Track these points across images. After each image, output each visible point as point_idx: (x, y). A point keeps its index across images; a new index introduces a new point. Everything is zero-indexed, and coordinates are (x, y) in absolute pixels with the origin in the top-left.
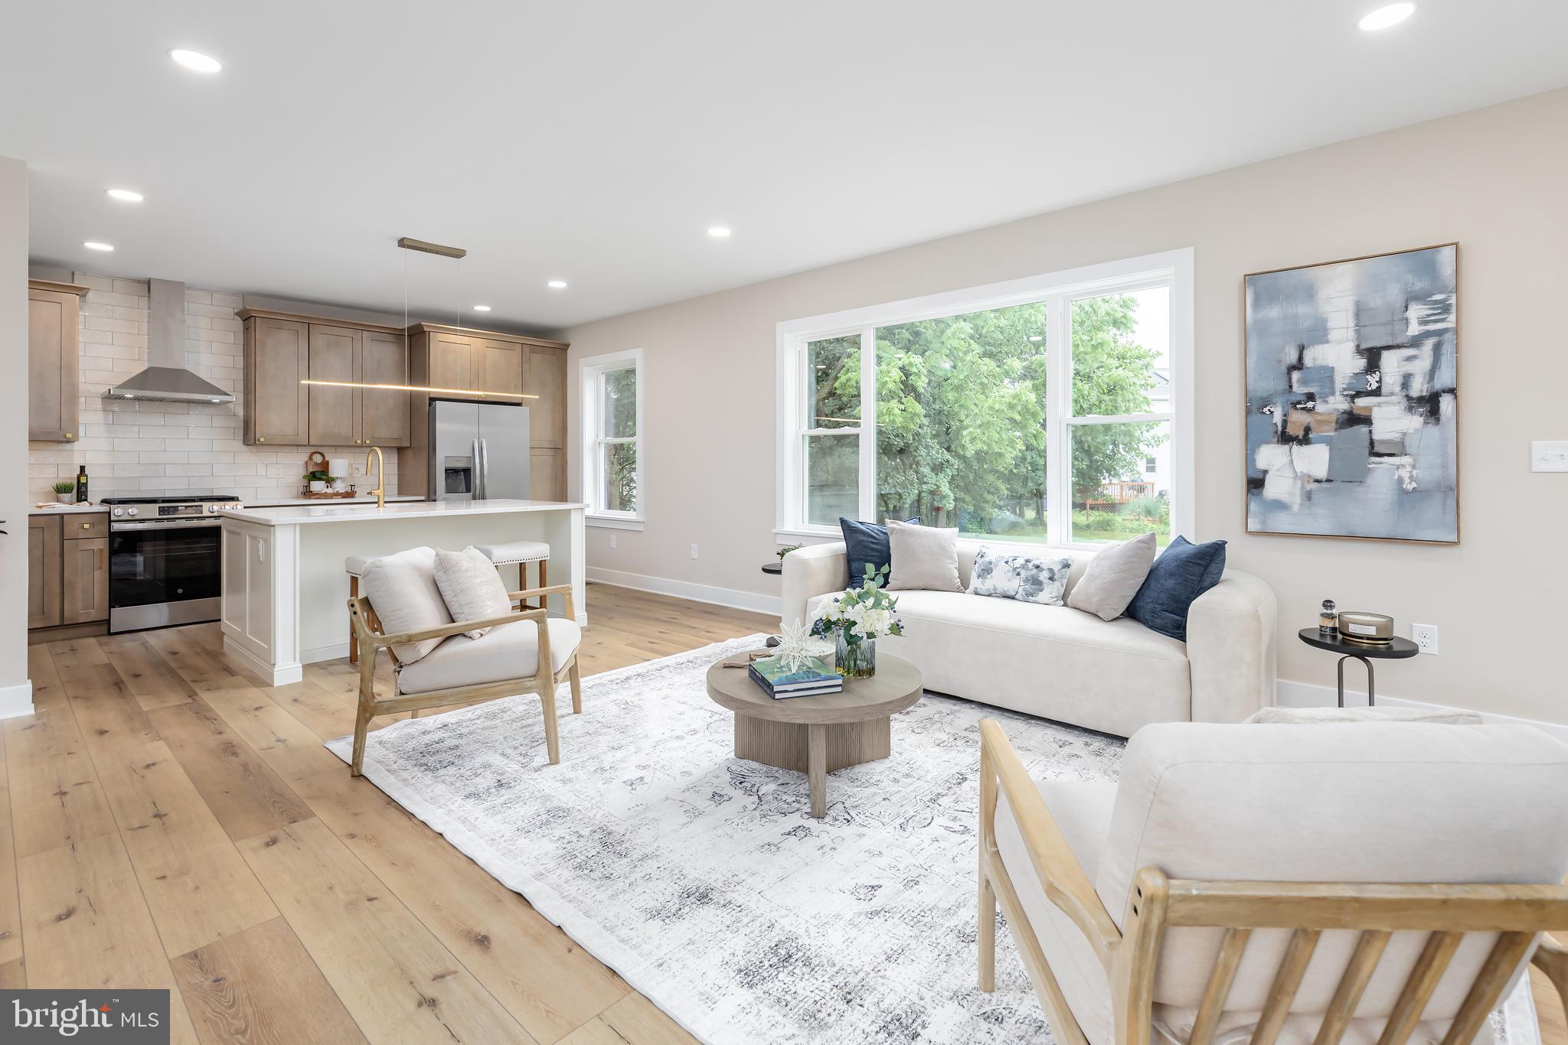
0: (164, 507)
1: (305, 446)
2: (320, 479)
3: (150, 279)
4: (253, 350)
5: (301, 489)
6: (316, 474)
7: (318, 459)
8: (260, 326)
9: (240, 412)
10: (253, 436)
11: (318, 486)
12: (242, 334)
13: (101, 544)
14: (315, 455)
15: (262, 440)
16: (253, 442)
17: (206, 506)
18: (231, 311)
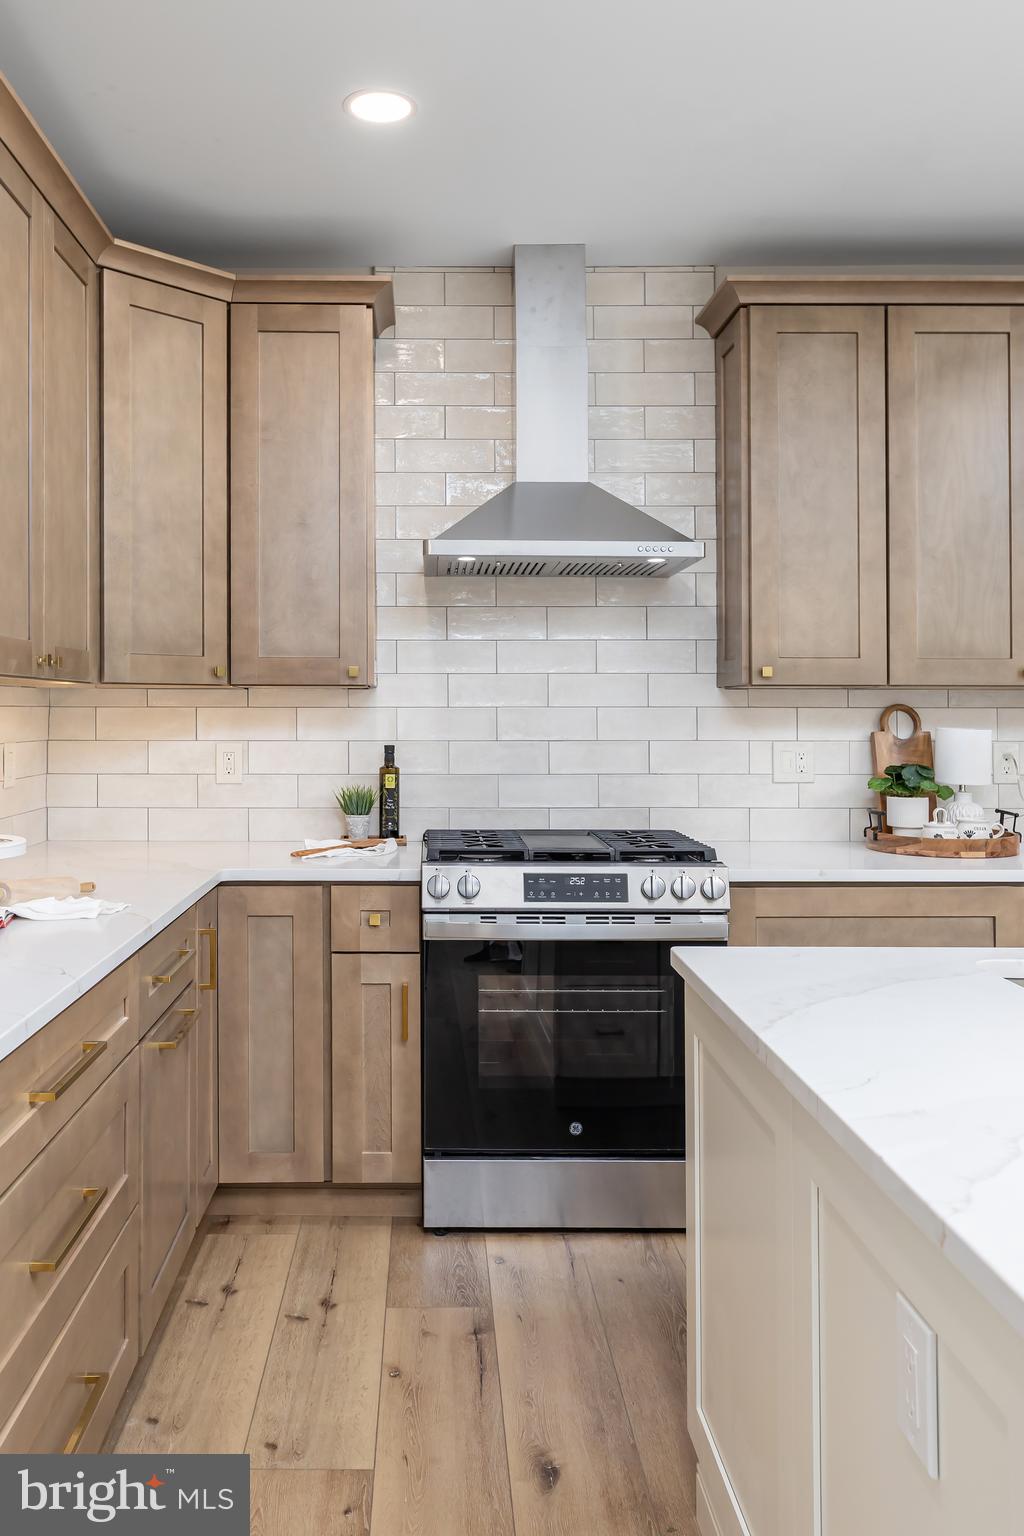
0: (536, 877)
1: (876, 687)
2: (914, 792)
3: (514, 246)
4: (744, 407)
5: (863, 821)
6: (905, 774)
7: (902, 729)
8: (758, 330)
9: (709, 594)
10: (744, 663)
11: (907, 814)
12: (712, 376)
13: (404, 972)
14: (902, 716)
15: (768, 671)
16: (744, 679)
17: (637, 875)
18: (688, 315)
